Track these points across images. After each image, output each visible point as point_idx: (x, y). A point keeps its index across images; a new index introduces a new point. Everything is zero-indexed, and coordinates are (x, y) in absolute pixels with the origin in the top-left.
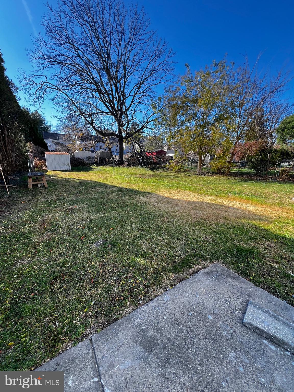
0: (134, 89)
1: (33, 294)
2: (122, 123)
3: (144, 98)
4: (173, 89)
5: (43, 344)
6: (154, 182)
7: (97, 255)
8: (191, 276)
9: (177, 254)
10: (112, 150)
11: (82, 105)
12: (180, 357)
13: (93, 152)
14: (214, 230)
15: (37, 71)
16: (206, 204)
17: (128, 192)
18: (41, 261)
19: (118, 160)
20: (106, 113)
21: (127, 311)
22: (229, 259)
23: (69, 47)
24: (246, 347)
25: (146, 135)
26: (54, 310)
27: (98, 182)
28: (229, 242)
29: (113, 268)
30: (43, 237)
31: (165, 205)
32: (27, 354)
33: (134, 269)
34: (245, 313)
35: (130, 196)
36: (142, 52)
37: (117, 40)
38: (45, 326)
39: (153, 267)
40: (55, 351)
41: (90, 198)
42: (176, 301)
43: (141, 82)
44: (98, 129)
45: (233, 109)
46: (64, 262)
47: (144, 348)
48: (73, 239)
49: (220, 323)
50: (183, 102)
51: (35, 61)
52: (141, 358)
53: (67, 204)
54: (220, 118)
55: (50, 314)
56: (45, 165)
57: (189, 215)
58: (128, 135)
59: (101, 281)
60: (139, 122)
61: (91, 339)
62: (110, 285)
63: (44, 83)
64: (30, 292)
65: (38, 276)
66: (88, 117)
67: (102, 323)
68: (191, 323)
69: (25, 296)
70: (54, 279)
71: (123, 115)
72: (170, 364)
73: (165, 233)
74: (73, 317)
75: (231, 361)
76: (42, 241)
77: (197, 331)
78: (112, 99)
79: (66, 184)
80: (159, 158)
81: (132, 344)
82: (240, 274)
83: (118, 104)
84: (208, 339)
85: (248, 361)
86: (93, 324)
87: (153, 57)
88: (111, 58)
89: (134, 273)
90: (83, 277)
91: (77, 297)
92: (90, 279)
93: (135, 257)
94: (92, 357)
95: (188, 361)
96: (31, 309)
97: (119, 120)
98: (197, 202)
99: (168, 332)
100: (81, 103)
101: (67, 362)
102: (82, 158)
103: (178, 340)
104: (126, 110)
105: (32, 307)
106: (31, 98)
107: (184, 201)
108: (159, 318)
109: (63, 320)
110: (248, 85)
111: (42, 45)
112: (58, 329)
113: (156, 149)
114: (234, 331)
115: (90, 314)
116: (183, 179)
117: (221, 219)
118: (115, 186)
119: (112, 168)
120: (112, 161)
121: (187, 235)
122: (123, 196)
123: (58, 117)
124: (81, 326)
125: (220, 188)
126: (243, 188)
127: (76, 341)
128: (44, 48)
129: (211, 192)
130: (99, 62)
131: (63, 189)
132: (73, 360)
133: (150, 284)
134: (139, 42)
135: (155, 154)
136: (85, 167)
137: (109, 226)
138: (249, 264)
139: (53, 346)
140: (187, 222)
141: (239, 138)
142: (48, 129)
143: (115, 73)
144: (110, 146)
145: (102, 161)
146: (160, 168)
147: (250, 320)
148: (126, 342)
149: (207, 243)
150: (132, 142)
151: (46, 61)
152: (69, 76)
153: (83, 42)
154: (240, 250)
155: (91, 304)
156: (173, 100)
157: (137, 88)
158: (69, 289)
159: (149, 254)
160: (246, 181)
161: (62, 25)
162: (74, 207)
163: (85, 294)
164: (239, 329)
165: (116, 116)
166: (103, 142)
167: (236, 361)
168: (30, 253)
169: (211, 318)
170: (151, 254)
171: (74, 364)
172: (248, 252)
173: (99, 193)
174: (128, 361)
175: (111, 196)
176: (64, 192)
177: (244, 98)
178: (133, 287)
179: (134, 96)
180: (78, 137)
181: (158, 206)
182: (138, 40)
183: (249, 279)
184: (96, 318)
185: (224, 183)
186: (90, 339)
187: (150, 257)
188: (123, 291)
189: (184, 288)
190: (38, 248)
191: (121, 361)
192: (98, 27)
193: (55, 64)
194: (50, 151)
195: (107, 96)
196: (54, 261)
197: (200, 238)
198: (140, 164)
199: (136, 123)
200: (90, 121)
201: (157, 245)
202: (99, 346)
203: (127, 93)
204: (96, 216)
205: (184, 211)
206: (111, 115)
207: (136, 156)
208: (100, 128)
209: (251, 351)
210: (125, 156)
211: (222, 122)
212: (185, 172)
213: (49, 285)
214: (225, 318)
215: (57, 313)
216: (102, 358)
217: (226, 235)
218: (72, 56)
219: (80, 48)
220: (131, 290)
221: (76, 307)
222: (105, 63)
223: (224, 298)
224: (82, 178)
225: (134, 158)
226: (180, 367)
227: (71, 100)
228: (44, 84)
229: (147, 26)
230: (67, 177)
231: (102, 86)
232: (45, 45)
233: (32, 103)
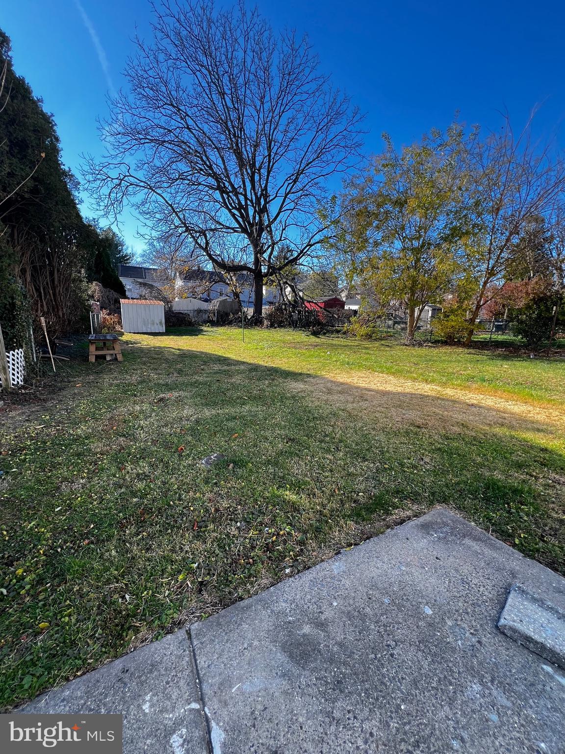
0: (286, 184)
1: (87, 541)
2: (262, 246)
3: (304, 200)
4: (358, 182)
5: (100, 631)
6: (319, 356)
7: (207, 481)
8: (389, 530)
9: (362, 487)
10: (242, 297)
11: (190, 215)
12: (363, 681)
13: (206, 301)
14: (439, 446)
15: (113, 156)
16: (423, 397)
17: (268, 372)
18: (104, 486)
19: (253, 317)
20: (232, 229)
21: (259, 585)
22: (468, 502)
23: (170, 112)
24: (505, 676)
25: (306, 269)
26: (124, 572)
27: (213, 355)
28: (468, 470)
29: (235, 506)
30: (109, 445)
31: (340, 397)
32: (71, 645)
33: (277, 509)
34: (503, 608)
35: (273, 380)
36: (301, 115)
37: (257, 95)
38: (106, 599)
39: (312, 509)
40: (121, 645)
41: (197, 380)
42: (358, 575)
43: (299, 171)
44: (216, 258)
45: (479, 216)
46: (144, 489)
47: (291, 656)
48: (164, 451)
49: (450, 623)
50: (379, 206)
51: (112, 139)
52: (284, 675)
53: (155, 391)
54: (452, 234)
55: (115, 578)
56: (120, 323)
57: (386, 417)
58: (273, 270)
59: (211, 527)
60: (292, 246)
61: (190, 630)
62: (228, 535)
63: (125, 176)
64: (82, 539)
65: (97, 511)
66: (200, 235)
67: (211, 603)
68: (387, 618)
69: (73, 545)
70: (125, 518)
71: (263, 233)
72: (341, 692)
73: (338, 448)
74: (157, 587)
75: (472, 699)
76: (108, 452)
77: (399, 634)
78: (243, 203)
79: (156, 357)
80: (331, 313)
81: (267, 648)
82: (493, 531)
83: (255, 211)
84: (424, 652)
85: (509, 704)
86: (194, 604)
87: (323, 124)
88: (245, 127)
89: (275, 516)
90: (178, 517)
91: (166, 552)
92: (193, 523)
93: (277, 488)
94: (189, 663)
95: (381, 691)
96: (83, 567)
97: (256, 242)
98: (404, 394)
99: (340, 631)
100: (187, 211)
101: (142, 667)
102: (186, 312)
103: (360, 649)
104: (270, 223)
105: (85, 563)
106: (102, 204)
107: (377, 392)
108: (321, 602)
109: (138, 591)
110: (511, 168)
111: (124, 111)
112: (129, 606)
113: (326, 296)
114: (479, 642)
115: (190, 585)
116: (377, 352)
117: (453, 426)
118: (244, 363)
119: (241, 330)
120: (241, 318)
121: (382, 453)
122: (259, 380)
123: (147, 237)
124: (172, 605)
125: (451, 370)
126: (500, 370)
127: (160, 631)
128: (128, 116)
129: (433, 376)
130: (223, 137)
131: (149, 365)
132: (152, 665)
133: (307, 540)
134: (297, 98)
135: (322, 306)
136: (190, 328)
137: (231, 431)
138: (511, 514)
139: (118, 636)
140: (383, 429)
141: (491, 273)
142: (127, 259)
143: (250, 155)
144: (238, 290)
145: (221, 318)
146: (332, 332)
147: (514, 621)
148: (256, 643)
149: (424, 470)
150: (280, 284)
151: (130, 138)
152: (168, 163)
153: (196, 102)
154: (491, 485)
155: (191, 568)
156: (360, 202)
157: (291, 181)
158: (151, 537)
159: (305, 483)
160: (506, 358)
161: (160, 74)
162: (167, 395)
163: (182, 548)
164: (489, 638)
165: (250, 235)
166: (225, 282)
167: (482, 700)
168: (86, 471)
169: (429, 611)
170: (309, 484)
171: (155, 673)
172: (509, 490)
173: (215, 373)
174: (258, 678)
175: (237, 379)
176: (151, 370)
177: (502, 195)
178: (273, 542)
179: (286, 197)
180: (180, 274)
181: (325, 398)
182: (295, 94)
183: (511, 543)
184: (200, 593)
185: (459, 361)
186: (186, 631)
187: (308, 490)
188: (253, 548)
189: (375, 551)
190: (100, 463)
191: (244, 677)
192: (223, 75)
193: (145, 143)
194: (129, 299)
195: (234, 198)
196: (127, 487)
197: (409, 459)
198: (294, 324)
199: (287, 247)
200: (203, 244)
201: (323, 468)
202: (204, 645)
203: (272, 192)
204: (207, 413)
205: (378, 409)
206: (242, 232)
207: (285, 309)
208: (221, 257)
209: (516, 684)
210: (265, 308)
211: (456, 242)
212: (382, 340)
213: (116, 528)
214: (460, 615)
215: (128, 578)
216: (209, 666)
217: (462, 457)
218: (175, 128)
219: (189, 113)
220: (268, 548)
221: (162, 570)
222: (233, 139)
223: (458, 576)
224: (186, 348)
225: (283, 313)
226: (362, 701)
227: (171, 205)
228: (124, 178)
229: (313, 68)
230: (158, 345)
231: (226, 180)
232: (130, 111)
233: (102, 213)
